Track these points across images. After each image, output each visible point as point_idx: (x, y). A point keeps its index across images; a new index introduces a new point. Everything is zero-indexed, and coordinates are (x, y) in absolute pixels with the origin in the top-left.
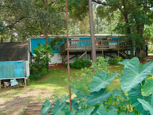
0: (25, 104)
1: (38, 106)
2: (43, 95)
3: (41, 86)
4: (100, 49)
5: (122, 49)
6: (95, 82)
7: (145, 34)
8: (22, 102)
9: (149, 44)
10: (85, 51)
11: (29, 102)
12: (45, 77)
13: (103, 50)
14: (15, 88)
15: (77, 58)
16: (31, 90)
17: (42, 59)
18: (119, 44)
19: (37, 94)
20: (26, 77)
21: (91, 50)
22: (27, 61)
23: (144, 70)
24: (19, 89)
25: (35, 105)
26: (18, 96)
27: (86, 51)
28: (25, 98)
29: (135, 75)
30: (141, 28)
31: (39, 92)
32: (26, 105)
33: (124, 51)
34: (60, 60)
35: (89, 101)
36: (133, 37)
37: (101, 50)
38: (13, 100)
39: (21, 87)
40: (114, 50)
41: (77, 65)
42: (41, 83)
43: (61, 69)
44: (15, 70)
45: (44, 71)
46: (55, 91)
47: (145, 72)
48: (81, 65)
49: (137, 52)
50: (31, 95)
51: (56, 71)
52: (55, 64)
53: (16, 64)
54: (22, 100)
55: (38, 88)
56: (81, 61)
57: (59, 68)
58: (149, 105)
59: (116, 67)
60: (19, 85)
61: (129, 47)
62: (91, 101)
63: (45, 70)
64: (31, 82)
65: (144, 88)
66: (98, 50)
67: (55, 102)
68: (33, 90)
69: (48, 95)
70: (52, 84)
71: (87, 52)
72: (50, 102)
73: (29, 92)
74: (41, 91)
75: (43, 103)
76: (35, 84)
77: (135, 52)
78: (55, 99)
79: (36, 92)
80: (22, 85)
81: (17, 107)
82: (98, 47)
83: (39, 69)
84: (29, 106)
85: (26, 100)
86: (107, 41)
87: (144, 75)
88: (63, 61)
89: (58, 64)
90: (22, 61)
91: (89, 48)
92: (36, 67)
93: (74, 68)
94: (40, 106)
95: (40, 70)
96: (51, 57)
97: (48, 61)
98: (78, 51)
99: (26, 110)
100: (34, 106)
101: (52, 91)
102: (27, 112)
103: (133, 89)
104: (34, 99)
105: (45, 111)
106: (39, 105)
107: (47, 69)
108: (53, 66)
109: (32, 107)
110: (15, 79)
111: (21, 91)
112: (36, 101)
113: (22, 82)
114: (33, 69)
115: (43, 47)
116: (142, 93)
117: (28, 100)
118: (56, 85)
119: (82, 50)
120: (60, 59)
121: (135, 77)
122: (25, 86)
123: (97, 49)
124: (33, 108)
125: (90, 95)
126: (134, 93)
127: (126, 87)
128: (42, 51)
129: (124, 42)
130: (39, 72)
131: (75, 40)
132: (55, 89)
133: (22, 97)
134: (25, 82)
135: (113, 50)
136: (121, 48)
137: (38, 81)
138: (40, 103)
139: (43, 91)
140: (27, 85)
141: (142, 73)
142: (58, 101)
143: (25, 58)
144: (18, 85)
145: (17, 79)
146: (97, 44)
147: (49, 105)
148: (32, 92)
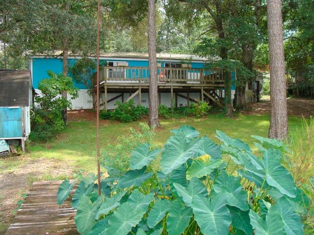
0: (24, 186)
1: (49, 190)
2: (57, 172)
3: (52, 153)
4: (167, 84)
5: (209, 87)
6: (135, 157)
7: (258, 58)
8: (20, 183)
9: (264, 77)
10: (138, 87)
11: (32, 182)
12: (59, 136)
13: (172, 88)
14: (4, 156)
15: (123, 101)
16: (33, 162)
17: (55, 102)
18: (205, 77)
19: (45, 168)
20: (24, 136)
21: (148, 86)
22: (26, 107)
23: (190, 147)
24: (11, 158)
25: (43, 187)
26: (11, 171)
27: (140, 88)
28: (23, 175)
29: (179, 153)
30: (248, 47)
31: (48, 166)
32: (26, 188)
33: (214, 90)
34: (89, 102)
35: (122, 183)
36: (230, 65)
37: (170, 87)
38: (3, 179)
39: (15, 155)
40: (194, 88)
41: (121, 114)
42: (51, 148)
43: (90, 120)
44: (5, 123)
45: (58, 125)
46: (77, 164)
47: (191, 151)
48: (129, 115)
49: (238, 93)
50: (35, 170)
51: (80, 124)
52: (79, 110)
53: (5, 112)
54: (17, 178)
55: (47, 158)
56: (130, 108)
57: (86, 118)
58: (185, 191)
59: (195, 120)
60: (11, 151)
61: (222, 83)
62: (125, 183)
63: (59, 123)
64: (33, 145)
65: (190, 170)
66: (164, 86)
67: (77, 184)
68: (37, 162)
69: (65, 170)
70: (73, 150)
71: (142, 89)
72: (71, 184)
73: (31, 165)
74: (52, 164)
75: (56, 184)
76: (41, 149)
77: (234, 93)
78: (77, 179)
79: (43, 164)
80: (16, 152)
81: (11, 191)
82: (164, 81)
83: (49, 120)
84: (33, 189)
85: (25, 179)
86: (181, 70)
87: (190, 154)
88: (94, 105)
89: (85, 110)
90: (18, 107)
91: (146, 83)
92: (43, 117)
93: (115, 119)
94: (51, 189)
95: (50, 122)
96: (72, 98)
97: (65, 107)
98: (125, 87)
99: (28, 195)
100: (41, 190)
101: (72, 163)
102: (30, 199)
103: (177, 171)
104: (40, 177)
105: (63, 196)
106: (50, 187)
107: (63, 122)
108: (75, 114)
109: (38, 191)
110: (4, 141)
111: (15, 163)
112: (45, 182)
113: (18, 146)
114: (37, 120)
115: (58, 80)
116: (187, 176)
117: (31, 180)
118: (79, 153)
119: (132, 86)
120: (90, 100)
121: (179, 156)
122: (23, 153)
123: (162, 85)
124: (40, 193)
125: (125, 174)
126: (178, 175)
127: (167, 168)
128: (55, 87)
129: (215, 72)
130: (48, 127)
131: (120, 66)
132: (79, 161)
133: (18, 173)
134: (23, 146)
135: (192, 88)
136: (209, 85)
137: (47, 144)
138: (51, 184)
139: (57, 164)
140: (27, 151)
141: (187, 152)
142: (83, 183)
143: (24, 102)
144: (9, 151)
145: (7, 141)
146: (162, 76)
147: (68, 188)
148: (36, 164)
